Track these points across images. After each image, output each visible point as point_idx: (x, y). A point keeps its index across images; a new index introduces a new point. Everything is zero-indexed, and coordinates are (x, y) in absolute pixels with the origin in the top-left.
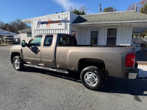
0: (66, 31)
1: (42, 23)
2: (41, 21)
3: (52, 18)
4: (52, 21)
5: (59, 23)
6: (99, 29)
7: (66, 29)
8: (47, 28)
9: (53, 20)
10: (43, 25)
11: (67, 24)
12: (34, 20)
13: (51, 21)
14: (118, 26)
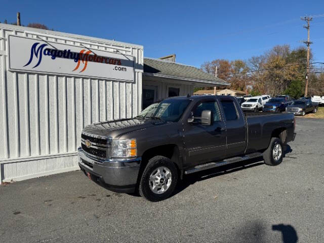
0: (135, 86)
1: (55, 54)
2: (49, 47)
3: (96, 47)
4: (96, 55)
5: (118, 66)
6: (157, 87)
7: (134, 83)
8: (77, 73)
9: (99, 54)
10: (57, 59)
11: (136, 70)
12: (13, 33)
13: (92, 54)
14: (180, 85)
